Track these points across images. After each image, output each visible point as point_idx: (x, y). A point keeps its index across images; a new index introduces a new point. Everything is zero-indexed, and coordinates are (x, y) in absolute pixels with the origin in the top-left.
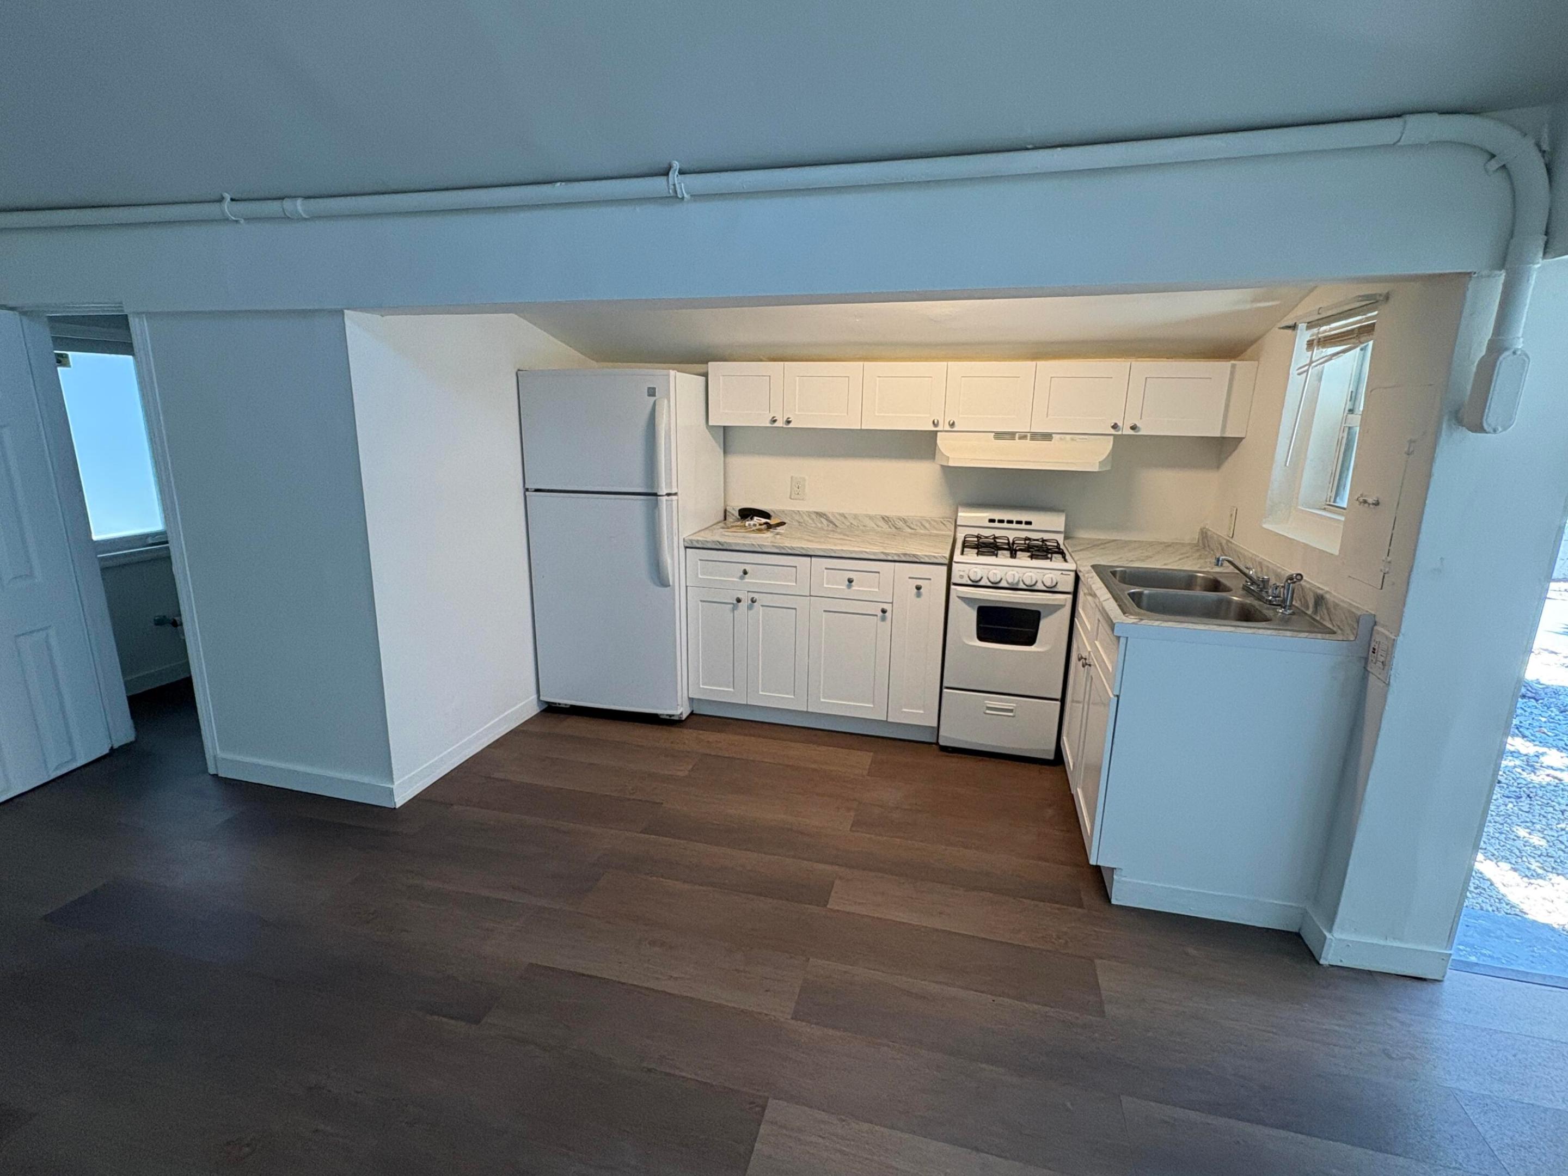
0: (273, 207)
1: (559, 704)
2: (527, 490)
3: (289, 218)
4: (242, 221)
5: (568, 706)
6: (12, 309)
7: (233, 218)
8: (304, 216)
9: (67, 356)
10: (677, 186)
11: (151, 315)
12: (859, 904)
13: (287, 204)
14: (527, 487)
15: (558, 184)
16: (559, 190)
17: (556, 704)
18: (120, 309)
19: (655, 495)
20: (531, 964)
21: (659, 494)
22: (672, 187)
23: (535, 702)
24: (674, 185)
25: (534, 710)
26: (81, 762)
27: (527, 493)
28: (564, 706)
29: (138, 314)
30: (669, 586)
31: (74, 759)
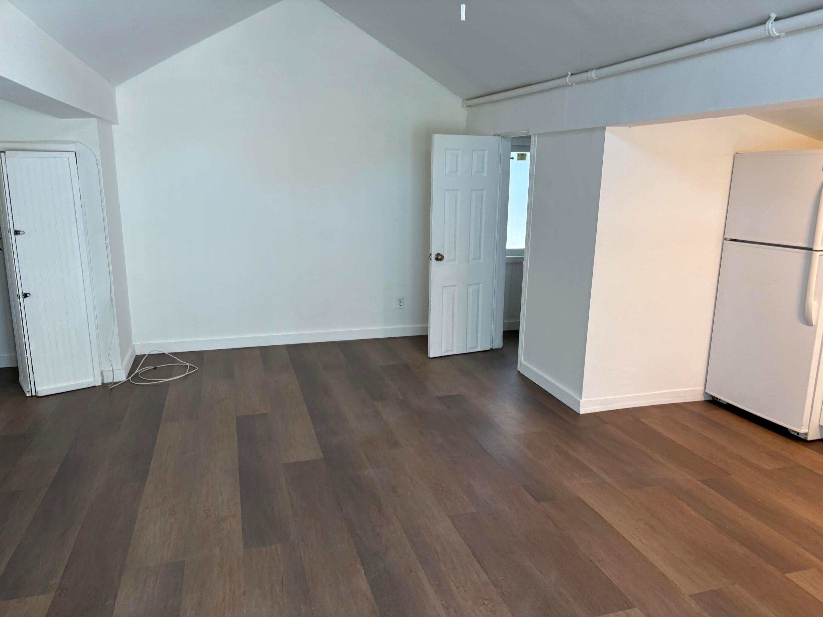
0: (584, 76)
1: (720, 400)
2: (726, 239)
3: (589, 80)
4: (574, 85)
5: (725, 403)
6: (499, 135)
7: (570, 84)
8: (596, 79)
9: (526, 154)
10: (770, 30)
11: (539, 135)
12: (815, 587)
13: (589, 74)
14: (725, 237)
15: (706, 40)
16: (707, 44)
17: (717, 399)
18: (528, 133)
19: (811, 249)
20: (579, 498)
21: (814, 249)
22: (767, 31)
23: (702, 392)
24: (768, 30)
25: (700, 398)
26: (479, 349)
27: (725, 241)
28: (722, 402)
29: (535, 135)
30: (812, 325)
31: (476, 347)
